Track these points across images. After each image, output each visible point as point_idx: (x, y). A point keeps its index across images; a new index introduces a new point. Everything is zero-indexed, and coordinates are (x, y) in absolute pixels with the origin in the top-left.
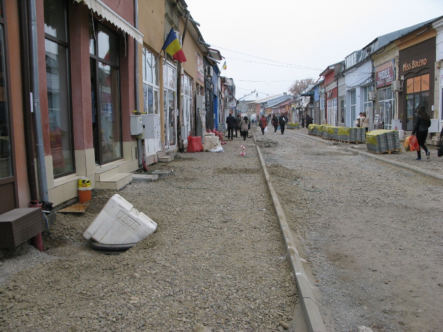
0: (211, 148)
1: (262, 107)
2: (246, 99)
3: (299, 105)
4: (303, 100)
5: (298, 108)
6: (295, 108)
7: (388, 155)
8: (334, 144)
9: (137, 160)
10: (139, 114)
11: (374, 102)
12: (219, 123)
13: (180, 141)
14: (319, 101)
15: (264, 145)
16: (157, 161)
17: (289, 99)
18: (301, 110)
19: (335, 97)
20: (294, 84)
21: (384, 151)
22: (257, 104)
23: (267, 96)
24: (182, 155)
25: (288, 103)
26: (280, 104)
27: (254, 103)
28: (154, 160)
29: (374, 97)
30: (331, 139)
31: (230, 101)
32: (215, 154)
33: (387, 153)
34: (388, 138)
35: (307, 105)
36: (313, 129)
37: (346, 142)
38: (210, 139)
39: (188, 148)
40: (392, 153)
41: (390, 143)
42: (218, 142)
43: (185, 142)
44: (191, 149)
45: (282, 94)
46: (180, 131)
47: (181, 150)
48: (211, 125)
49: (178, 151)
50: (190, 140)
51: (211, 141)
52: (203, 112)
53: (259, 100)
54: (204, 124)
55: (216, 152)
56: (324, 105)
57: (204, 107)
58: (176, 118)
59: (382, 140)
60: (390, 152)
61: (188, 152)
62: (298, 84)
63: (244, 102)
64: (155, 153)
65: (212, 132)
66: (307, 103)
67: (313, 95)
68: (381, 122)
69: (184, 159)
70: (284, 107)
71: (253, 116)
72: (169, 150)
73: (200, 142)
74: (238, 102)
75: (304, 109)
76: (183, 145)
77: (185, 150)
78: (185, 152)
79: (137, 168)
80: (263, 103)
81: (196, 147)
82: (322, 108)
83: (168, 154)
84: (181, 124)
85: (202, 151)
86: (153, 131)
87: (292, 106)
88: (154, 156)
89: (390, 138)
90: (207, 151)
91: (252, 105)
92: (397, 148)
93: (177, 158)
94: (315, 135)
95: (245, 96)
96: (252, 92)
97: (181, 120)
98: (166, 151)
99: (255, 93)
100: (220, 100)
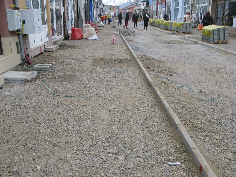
0: (89, 36)
1: (117, 9)
2: (108, 4)
3: (139, 7)
4: (142, 5)
5: (139, 10)
6: (137, 9)
7: (219, 45)
8: (173, 34)
9: (19, 54)
10: (18, 9)
11: (192, 6)
12: (93, 18)
13: (66, 32)
14: (153, 5)
15: (126, 34)
16: (43, 51)
17: (132, 4)
18: (140, 10)
19: (164, 3)
21: (216, 41)
22: (114, 7)
23: (120, 3)
24: (67, 43)
25: (132, 6)
26: (127, 7)
27: (113, 6)
28: (41, 50)
29: (193, 3)
30: (167, 30)
31: (99, 4)
32: (92, 41)
33: (218, 43)
34: (220, 32)
35: (144, 8)
36: (152, 23)
37: (180, 32)
38: (88, 29)
39: (72, 36)
40: (222, 43)
41: (221, 35)
42: (94, 32)
43: (70, 32)
44: (74, 37)
45: (129, 2)
46: (66, 24)
47: (66, 38)
48: (88, 19)
49: (64, 39)
50: (73, 30)
51: (89, 31)
52: (83, 10)
53: (115, 4)
54: (84, 18)
55: (93, 40)
56: (156, 7)
57: (83, 6)
58: (62, 14)
59: (216, 33)
60: (220, 42)
61: (72, 39)
63: (107, 5)
64: (42, 43)
65: (89, 24)
66: (144, 7)
67: (148, 1)
68: (197, 19)
69: (68, 47)
70: (130, 8)
71: (112, 14)
72: (56, 40)
73: (81, 31)
74: (104, 5)
75: (142, 10)
76: (68, 35)
77: (70, 38)
78: (70, 40)
79: (20, 62)
80: (118, 7)
81: (78, 36)
82: (155, 9)
83: (55, 43)
84: (66, 18)
85: (82, 38)
86: (34, 26)
87: (135, 8)
88: (40, 47)
89: (221, 32)
90: (86, 39)
91: (111, 8)
92: (226, 39)
93: (62, 47)
94: (153, 26)
95: (107, 2)
97: (66, 15)
98: (53, 41)
100: (94, 3)
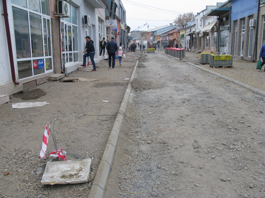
1: (152, 35)
2: (140, 30)
17: (175, 28)
20: (178, 17)
22: (147, 33)
25: (176, 30)
26: (167, 32)
45: (169, 25)
53: (151, 28)
62: (181, 17)
63: (138, 31)
70: (172, 34)
71: (145, 43)
80: (153, 32)
87: (181, 33)
91: (144, 34)
95: (139, 27)
96: (144, 25)
99: (147, 26)
